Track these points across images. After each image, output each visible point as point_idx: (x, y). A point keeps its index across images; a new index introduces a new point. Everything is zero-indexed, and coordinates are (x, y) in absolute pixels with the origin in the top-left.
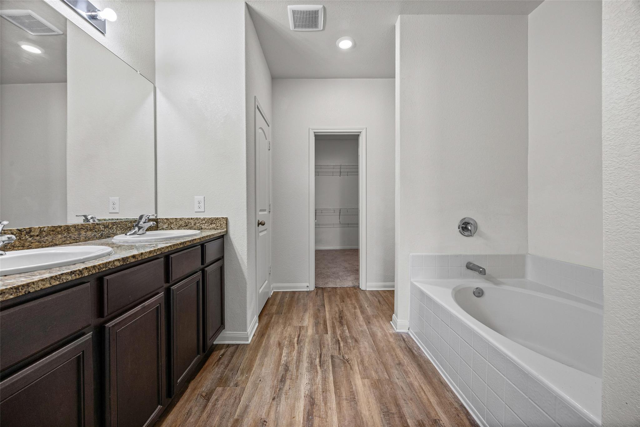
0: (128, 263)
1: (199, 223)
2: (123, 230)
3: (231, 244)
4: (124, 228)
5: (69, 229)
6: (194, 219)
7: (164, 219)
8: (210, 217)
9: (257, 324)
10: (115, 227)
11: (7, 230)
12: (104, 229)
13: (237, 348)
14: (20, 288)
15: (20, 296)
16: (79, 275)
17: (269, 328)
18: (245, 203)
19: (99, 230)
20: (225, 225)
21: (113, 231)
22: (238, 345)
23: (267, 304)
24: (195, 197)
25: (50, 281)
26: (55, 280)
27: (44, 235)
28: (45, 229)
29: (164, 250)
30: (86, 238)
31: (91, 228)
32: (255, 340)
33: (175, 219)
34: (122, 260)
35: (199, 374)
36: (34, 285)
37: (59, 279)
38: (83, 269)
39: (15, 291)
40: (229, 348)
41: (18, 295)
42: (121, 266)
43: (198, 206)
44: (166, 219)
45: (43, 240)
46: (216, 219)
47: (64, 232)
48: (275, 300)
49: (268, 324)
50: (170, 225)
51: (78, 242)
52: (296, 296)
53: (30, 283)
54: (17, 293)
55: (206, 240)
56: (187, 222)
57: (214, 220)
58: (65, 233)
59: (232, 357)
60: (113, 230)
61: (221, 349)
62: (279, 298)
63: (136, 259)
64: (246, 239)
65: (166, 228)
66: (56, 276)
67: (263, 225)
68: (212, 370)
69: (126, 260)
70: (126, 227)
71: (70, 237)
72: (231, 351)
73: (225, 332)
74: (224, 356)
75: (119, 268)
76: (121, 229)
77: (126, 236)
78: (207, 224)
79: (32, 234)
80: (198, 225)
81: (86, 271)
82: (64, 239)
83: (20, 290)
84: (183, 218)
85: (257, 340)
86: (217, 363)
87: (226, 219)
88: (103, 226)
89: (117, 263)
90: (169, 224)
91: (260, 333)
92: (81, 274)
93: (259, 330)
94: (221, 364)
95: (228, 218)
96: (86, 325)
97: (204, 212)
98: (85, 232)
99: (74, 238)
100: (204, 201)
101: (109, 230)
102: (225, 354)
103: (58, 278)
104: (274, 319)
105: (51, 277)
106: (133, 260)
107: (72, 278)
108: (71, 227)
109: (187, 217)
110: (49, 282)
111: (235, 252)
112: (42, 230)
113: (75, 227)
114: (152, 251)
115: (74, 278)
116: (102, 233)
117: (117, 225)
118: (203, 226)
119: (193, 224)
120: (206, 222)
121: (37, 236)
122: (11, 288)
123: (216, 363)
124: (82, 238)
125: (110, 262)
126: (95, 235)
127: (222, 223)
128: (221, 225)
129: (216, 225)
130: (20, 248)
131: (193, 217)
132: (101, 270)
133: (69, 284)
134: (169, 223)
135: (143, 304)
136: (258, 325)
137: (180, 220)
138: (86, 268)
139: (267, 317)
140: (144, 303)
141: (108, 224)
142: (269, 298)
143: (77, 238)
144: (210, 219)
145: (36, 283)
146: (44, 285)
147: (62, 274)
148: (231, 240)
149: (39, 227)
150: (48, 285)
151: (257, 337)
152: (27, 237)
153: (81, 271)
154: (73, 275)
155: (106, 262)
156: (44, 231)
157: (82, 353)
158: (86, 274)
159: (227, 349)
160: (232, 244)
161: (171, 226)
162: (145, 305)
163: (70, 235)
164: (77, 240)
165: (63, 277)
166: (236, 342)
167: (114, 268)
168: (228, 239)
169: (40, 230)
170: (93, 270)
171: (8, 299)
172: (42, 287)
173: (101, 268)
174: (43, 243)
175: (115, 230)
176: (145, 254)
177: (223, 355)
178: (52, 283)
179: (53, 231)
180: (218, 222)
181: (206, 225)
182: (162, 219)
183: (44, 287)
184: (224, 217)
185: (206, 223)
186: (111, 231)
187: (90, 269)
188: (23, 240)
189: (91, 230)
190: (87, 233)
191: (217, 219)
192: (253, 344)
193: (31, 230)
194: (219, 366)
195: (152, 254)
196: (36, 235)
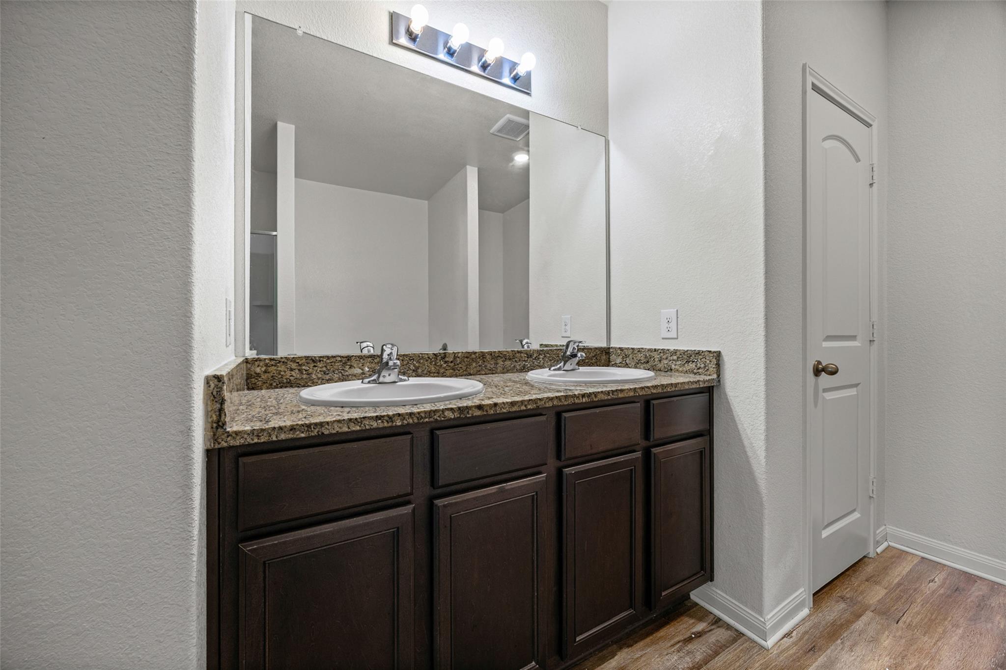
0: (468, 416)
1: (667, 358)
2: (553, 361)
3: (729, 410)
4: (555, 359)
5: (485, 356)
6: (659, 351)
7: (617, 348)
8: (686, 349)
9: (805, 612)
10: (541, 357)
11: (424, 354)
12: (526, 359)
13: (734, 640)
14: (312, 427)
15: (312, 436)
16: (388, 423)
17: (839, 641)
18: (761, 321)
19: (520, 360)
20: (714, 366)
21: (539, 363)
22: (741, 634)
23: (855, 571)
24: (662, 311)
25: (348, 423)
26: (355, 423)
27: (458, 362)
28: (459, 355)
29: (543, 402)
30: (503, 369)
31: (510, 357)
32: (788, 648)
33: (631, 350)
34: (458, 411)
35: (641, 643)
36: (328, 425)
37: (360, 424)
38: (394, 415)
39: (306, 429)
40: (719, 627)
41: (310, 435)
42: (454, 419)
43: (667, 328)
44: (619, 348)
45: (457, 368)
46: (697, 354)
47: (478, 360)
48: (885, 570)
49: (842, 625)
50: (625, 359)
51: (494, 374)
52: (976, 591)
53: (324, 422)
54: (309, 432)
55: (652, 394)
56: (648, 355)
57: (693, 356)
58: (480, 362)
59: (716, 653)
60: (539, 361)
61: (701, 619)
62: (904, 573)
63: (484, 411)
64: (763, 403)
65: (620, 363)
66: (356, 419)
67: (834, 372)
68: (665, 653)
69: (466, 412)
70: (558, 358)
71: (486, 366)
72: (718, 638)
73: (714, 589)
74: (701, 639)
75: (452, 423)
76: (551, 360)
77: (549, 371)
78: (680, 362)
79: (447, 359)
80: (666, 362)
81: (398, 419)
82: (479, 368)
83: (313, 429)
84: (642, 348)
85: (791, 652)
86: (680, 644)
87: (718, 355)
88: (525, 355)
89: (448, 414)
90: (623, 358)
91: (807, 637)
92: (390, 421)
93: (808, 628)
94: (688, 653)
95: (723, 353)
96: (402, 493)
97: (677, 338)
98: (503, 361)
99: (490, 368)
100: (677, 317)
101: (534, 361)
102: (704, 637)
103: (359, 422)
104: (865, 625)
105: (350, 420)
106: (478, 413)
107: (377, 424)
108: (486, 354)
109: (648, 347)
110: (347, 425)
111: (738, 429)
112: (456, 355)
113: (491, 354)
114: (518, 402)
115: (381, 425)
116: (525, 364)
117: (544, 354)
118: (673, 366)
119: (657, 360)
120: (678, 358)
121: (452, 362)
122: (303, 425)
123: (679, 642)
124: (499, 369)
125: (435, 411)
126: (514, 366)
127: (708, 362)
128: (705, 366)
129: (696, 366)
130: (435, 374)
131: (657, 348)
132: (422, 420)
133: (373, 434)
134: (624, 355)
135: (503, 485)
136: (809, 616)
137: (639, 351)
138: (399, 415)
139: (842, 605)
140: (505, 484)
141: (532, 352)
142: (865, 557)
143: (494, 369)
144: (686, 353)
145: (330, 424)
146: (340, 428)
147: (364, 418)
148: (727, 399)
149: (453, 353)
150: (345, 429)
151: (795, 644)
152: (442, 363)
153: (390, 418)
154: (380, 421)
155: (431, 410)
156: (459, 357)
157: (396, 529)
158: (399, 423)
159: (713, 627)
160: (731, 408)
161: (625, 361)
162: (506, 488)
163: (486, 364)
164: (493, 370)
165: (365, 422)
166: (736, 624)
167: (443, 420)
168: (723, 397)
169: (455, 355)
170: (409, 419)
171: (298, 437)
172: (337, 430)
173: (422, 417)
174: (457, 371)
175: (542, 361)
176: (503, 405)
177: (699, 635)
178: (351, 427)
179: (467, 357)
180: (699, 360)
181: (678, 363)
182: (615, 348)
183: (341, 430)
184: (713, 350)
185: (678, 361)
186: (535, 363)
187: (404, 416)
188: (438, 366)
189: (510, 359)
190: (506, 362)
191: (699, 353)
192: (779, 655)
193: (446, 355)
194: (681, 654)
195: (516, 407)
196: (450, 361)
